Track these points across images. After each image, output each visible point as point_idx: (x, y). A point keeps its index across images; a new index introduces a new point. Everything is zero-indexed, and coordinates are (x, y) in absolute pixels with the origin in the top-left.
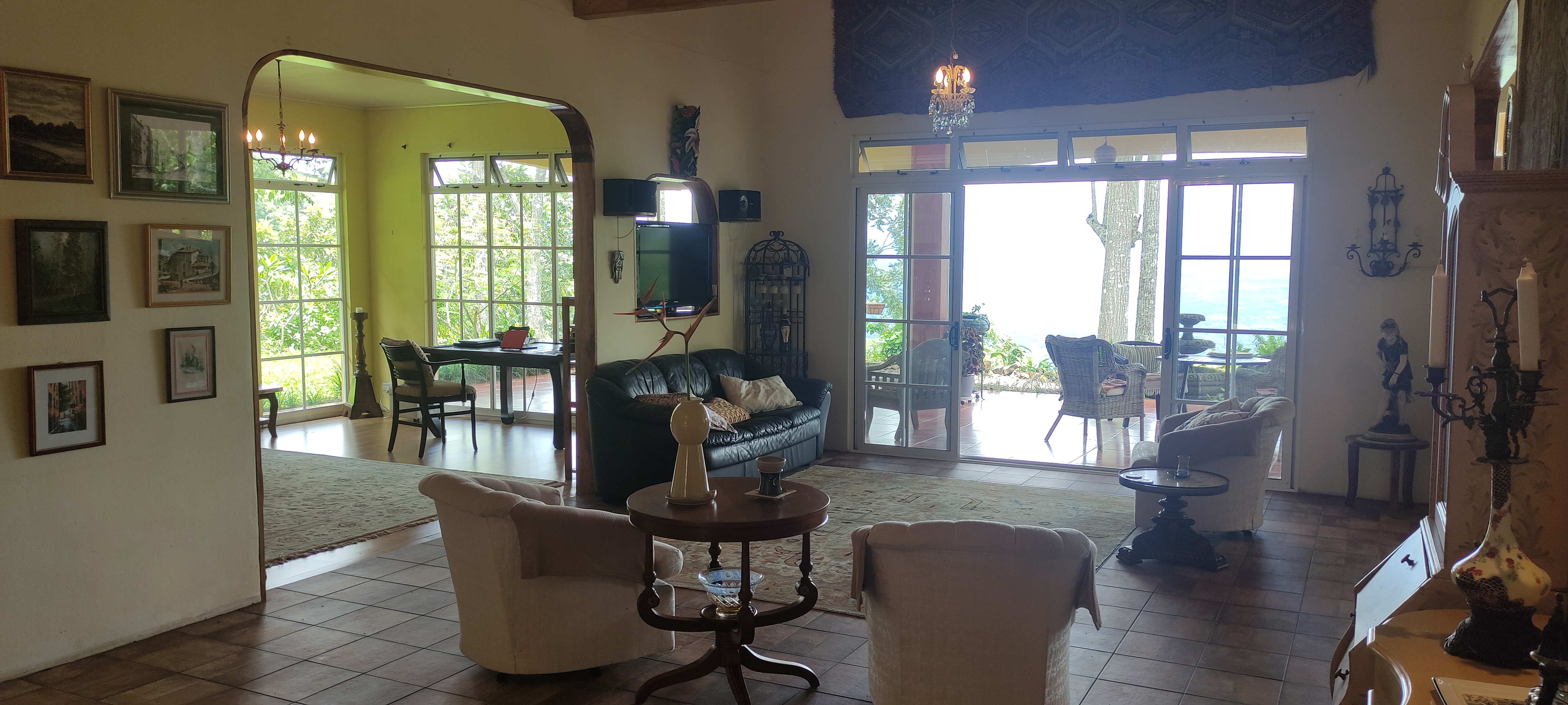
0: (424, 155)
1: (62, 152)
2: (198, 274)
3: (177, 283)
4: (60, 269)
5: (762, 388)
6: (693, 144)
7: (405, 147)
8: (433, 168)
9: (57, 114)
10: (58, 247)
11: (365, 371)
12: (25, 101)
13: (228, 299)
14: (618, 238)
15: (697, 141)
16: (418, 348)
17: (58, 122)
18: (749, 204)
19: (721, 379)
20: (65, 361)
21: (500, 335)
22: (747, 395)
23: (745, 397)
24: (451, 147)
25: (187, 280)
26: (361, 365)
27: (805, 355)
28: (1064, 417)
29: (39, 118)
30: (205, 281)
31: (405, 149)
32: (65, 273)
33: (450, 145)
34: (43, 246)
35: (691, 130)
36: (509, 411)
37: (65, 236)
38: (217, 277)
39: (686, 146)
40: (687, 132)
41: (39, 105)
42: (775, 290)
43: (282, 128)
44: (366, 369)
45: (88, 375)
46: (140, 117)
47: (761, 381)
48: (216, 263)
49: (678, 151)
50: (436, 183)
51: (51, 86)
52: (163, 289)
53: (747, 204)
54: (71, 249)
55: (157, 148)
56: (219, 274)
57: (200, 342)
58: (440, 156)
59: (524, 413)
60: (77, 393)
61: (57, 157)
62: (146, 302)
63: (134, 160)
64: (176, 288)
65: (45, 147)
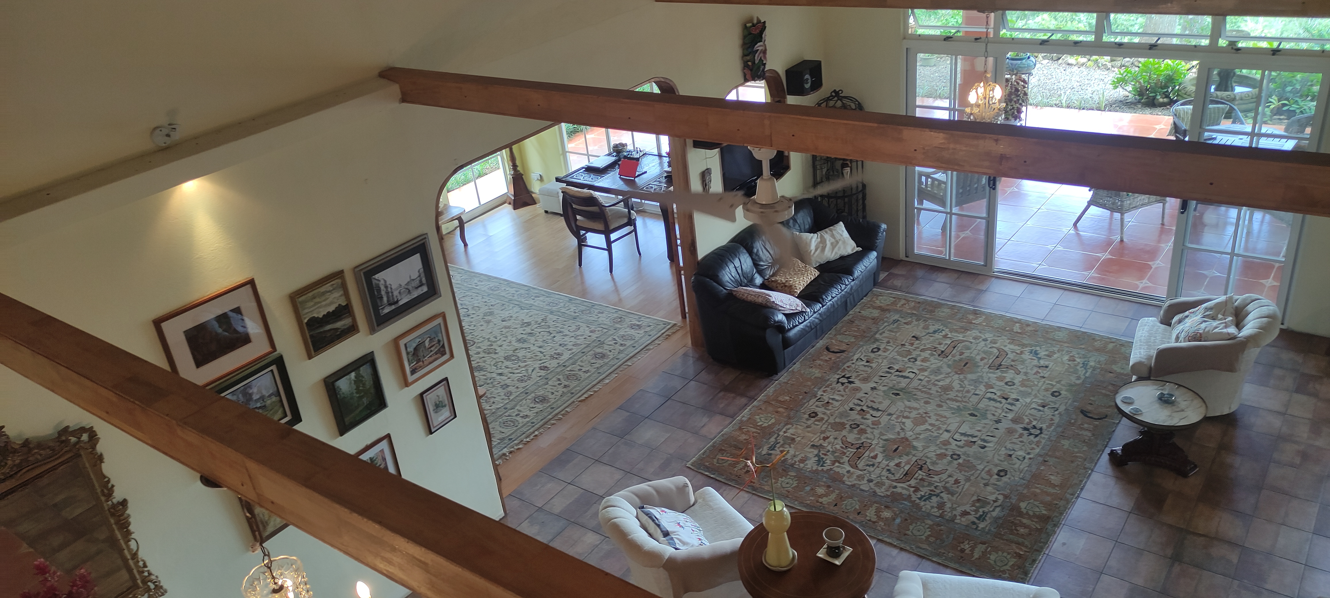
1: (339, 324)
2: (431, 351)
3: (421, 363)
4: (355, 395)
5: (828, 241)
6: (762, 55)
9: (331, 303)
10: (350, 383)
11: (519, 171)
12: (311, 307)
13: (452, 356)
14: (707, 159)
15: (765, 52)
17: (331, 308)
18: (811, 81)
20: (369, 442)
22: (816, 250)
25: (426, 358)
26: (515, 166)
29: (320, 313)
30: (436, 353)
32: (358, 395)
34: (342, 388)
35: (759, 44)
37: (353, 375)
38: (443, 346)
39: (756, 58)
40: (756, 47)
41: (319, 305)
45: (384, 445)
46: (376, 276)
47: (826, 232)
48: (441, 339)
49: (750, 63)
51: (323, 289)
52: (413, 372)
53: (809, 81)
54: (359, 380)
55: (391, 288)
56: (443, 344)
57: (441, 391)
60: (380, 458)
61: (336, 329)
62: (407, 384)
63: (379, 304)
64: (420, 367)
65: (329, 327)
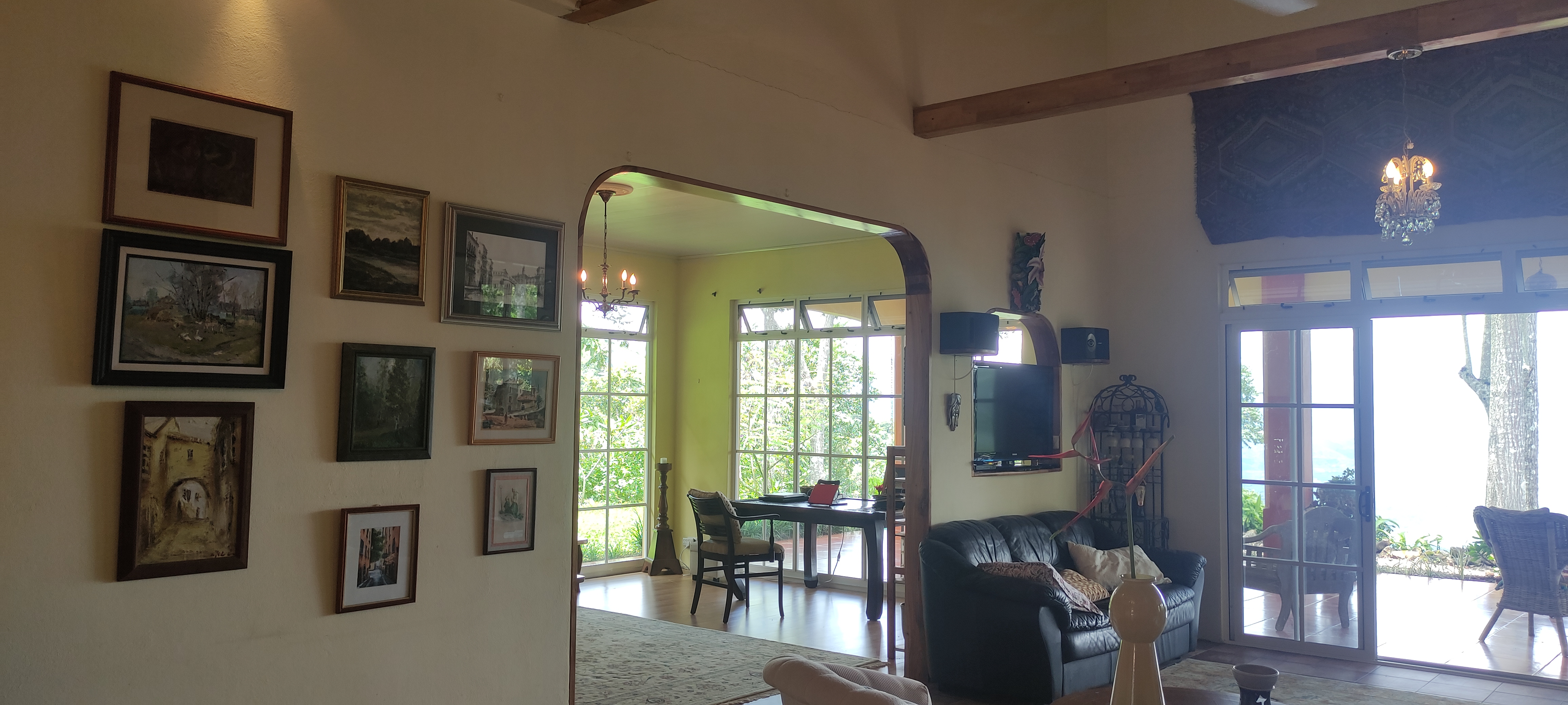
0: (733, 302)
1: (396, 270)
2: (523, 408)
3: (502, 418)
4: (384, 399)
5: (1120, 560)
6: (1037, 275)
7: (715, 294)
8: (741, 314)
9: (394, 229)
10: (383, 375)
11: (666, 525)
12: (363, 214)
13: (552, 438)
14: (955, 379)
15: (1041, 271)
16: (727, 501)
17: (394, 237)
18: (1097, 343)
19: (1070, 547)
20: (381, 504)
21: (804, 490)
22: (1103, 567)
23: (1100, 570)
24: (760, 293)
25: (512, 415)
26: (663, 518)
27: (1165, 523)
28: (1505, 611)
29: (375, 233)
30: (530, 417)
31: (715, 296)
32: (388, 404)
33: (760, 291)
34: (367, 372)
35: (1034, 259)
36: (814, 574)
37: (392, 363)
38: (543, 412)
39: (1029, 277)
40: (1030, 261)
41: (377, 219)
42: (1127, 443)
43: (605, 268)
44: (668, 522)
45: (402, 520)
46: (476, 235)
47: (1117, 551)
48: (543, 397)
49: (1020, 283)
50: (744, 330)
51: (391, 199)
52: (486, 425)
53: (1094, 344)
54: (397, 377)
55: (491, 268)
56: (545, 409)
57: (521, 485)
58: (750, 302)
59: (829, 576)
60: (390, 541)
61: (390, 276)
62: (468, 439)
63: (467, 280)
64: (500, 424)
65: (378, 263)
